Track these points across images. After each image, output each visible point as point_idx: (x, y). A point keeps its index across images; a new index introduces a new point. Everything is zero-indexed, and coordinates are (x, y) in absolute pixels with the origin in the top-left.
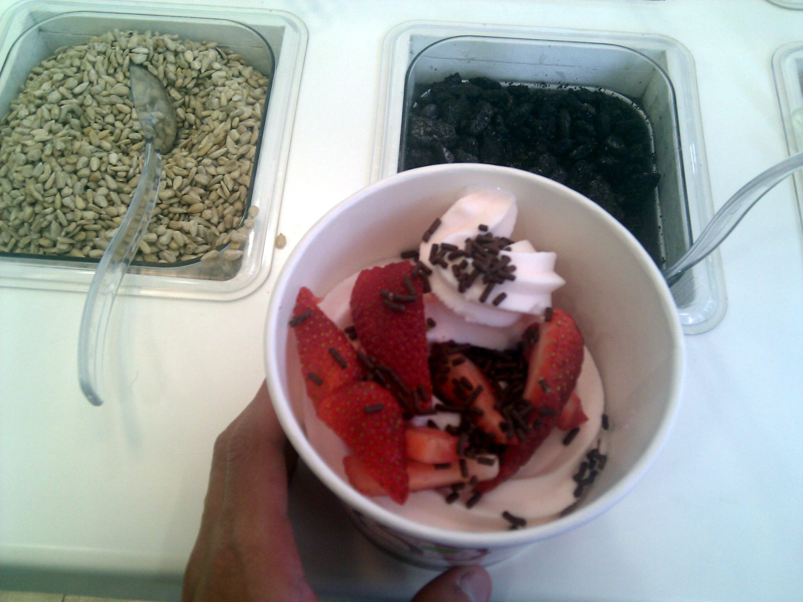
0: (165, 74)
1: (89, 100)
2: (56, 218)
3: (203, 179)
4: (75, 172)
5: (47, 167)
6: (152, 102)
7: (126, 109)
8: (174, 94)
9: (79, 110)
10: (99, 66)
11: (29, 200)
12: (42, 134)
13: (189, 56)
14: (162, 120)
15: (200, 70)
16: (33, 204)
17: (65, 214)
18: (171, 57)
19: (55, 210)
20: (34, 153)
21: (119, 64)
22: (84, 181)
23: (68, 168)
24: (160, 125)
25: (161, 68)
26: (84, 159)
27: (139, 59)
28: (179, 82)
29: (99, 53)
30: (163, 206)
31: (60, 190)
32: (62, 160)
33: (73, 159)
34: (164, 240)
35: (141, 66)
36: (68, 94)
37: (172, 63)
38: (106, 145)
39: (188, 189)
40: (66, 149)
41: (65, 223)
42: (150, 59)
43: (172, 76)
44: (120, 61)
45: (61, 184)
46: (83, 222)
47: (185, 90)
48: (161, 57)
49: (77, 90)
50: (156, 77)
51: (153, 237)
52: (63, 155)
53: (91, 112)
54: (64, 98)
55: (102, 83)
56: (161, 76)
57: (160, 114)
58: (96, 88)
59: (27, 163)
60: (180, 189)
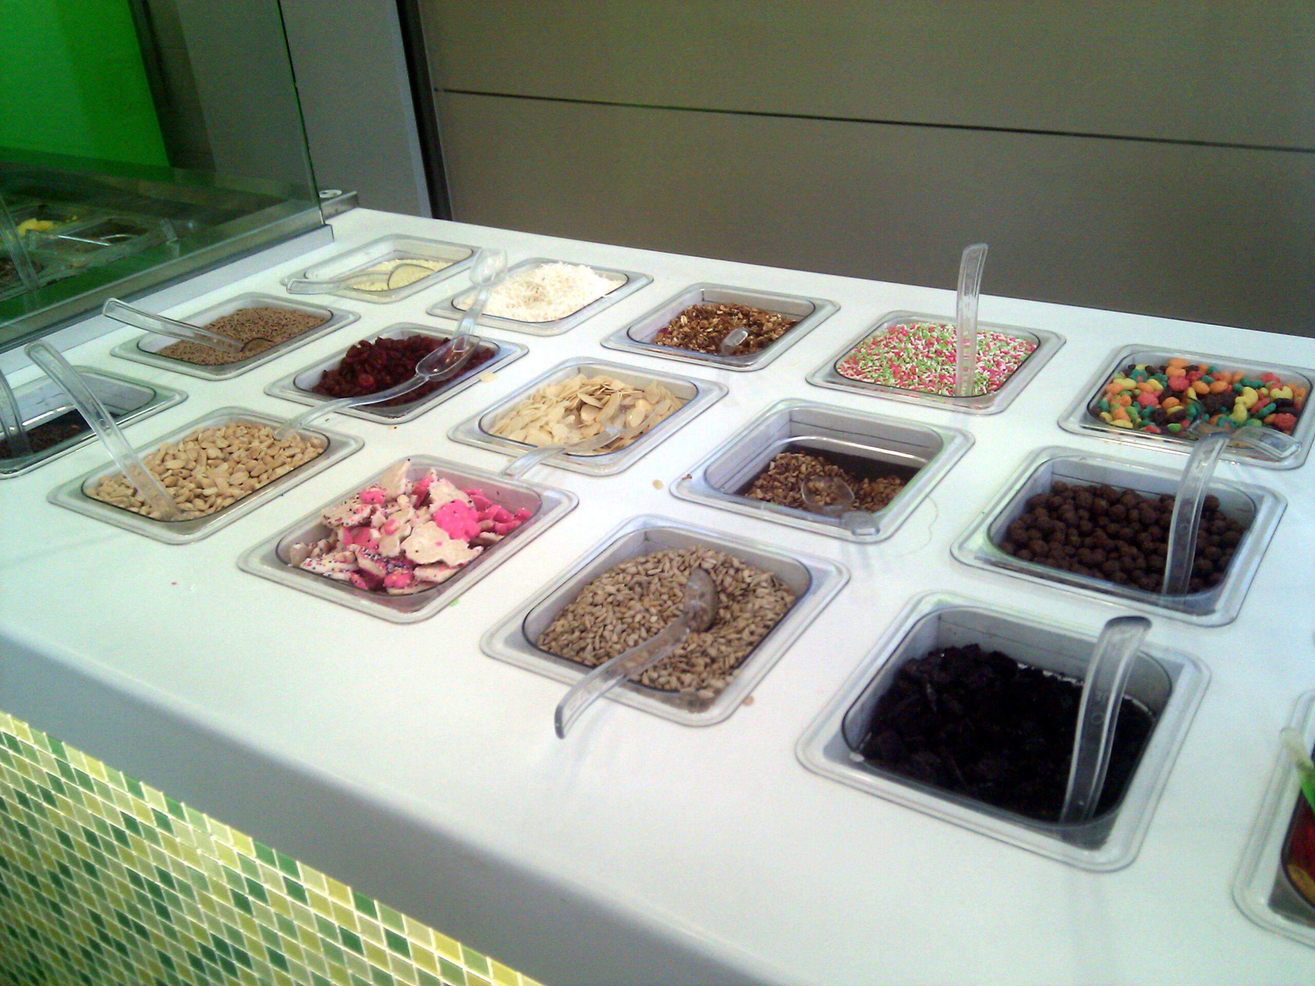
0: (722, 581)
1: (656, 580)
2: (593, 643)
3: (713, 652)
4: (622, 619)
5: (604, 610)
6: (702, 596)
7: (680, 594)
8: (723, 597)
9: (645, 585)
10: (675, 564)
11: (582, 627)
12: (612, 589)
13: (746, 573)
14: (704, 610)
15: (749, 584)
16: (582, 632)
17: (600, 642)
18: (732, 572)
19: (594, 637)
20: (599, 599)
21: (690, 565)
22: (625, 626)
23: (619, 615)
24: (701, 613)
25: (720, 577)
26: (632, 612)
27: (706, 565)
28: (730, 590)
29: (679, 556)
30: (673, 660)
31: (605, 626)
32: (617, 609)
33: (623, 610)
34: (662, 680)
35: (707, 571)
36: (643, 573)
37: (730, 576)
38: (653, 610)
39: (698, 654)
40: (622, 602)
41: (597, 647)
42: (715, 568)
43: (726, 583)
44: (692, 562)
45: (608, 621)
46: (610, 650)
47: (731, 596)
48: (725, 570)
49: (650, 572)
50: (714, 581)
51: (655, 675)
52: (618, 605)
53: (653, 587)
54: (638, 573)
55: (671, 573)
56: (718, 582)
57: (704, 605)
58: (665, 574)
59: (591, 604)
60: (692, 652)
